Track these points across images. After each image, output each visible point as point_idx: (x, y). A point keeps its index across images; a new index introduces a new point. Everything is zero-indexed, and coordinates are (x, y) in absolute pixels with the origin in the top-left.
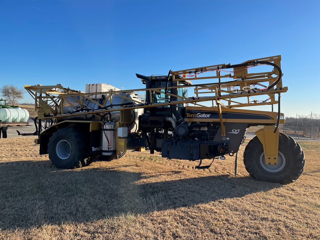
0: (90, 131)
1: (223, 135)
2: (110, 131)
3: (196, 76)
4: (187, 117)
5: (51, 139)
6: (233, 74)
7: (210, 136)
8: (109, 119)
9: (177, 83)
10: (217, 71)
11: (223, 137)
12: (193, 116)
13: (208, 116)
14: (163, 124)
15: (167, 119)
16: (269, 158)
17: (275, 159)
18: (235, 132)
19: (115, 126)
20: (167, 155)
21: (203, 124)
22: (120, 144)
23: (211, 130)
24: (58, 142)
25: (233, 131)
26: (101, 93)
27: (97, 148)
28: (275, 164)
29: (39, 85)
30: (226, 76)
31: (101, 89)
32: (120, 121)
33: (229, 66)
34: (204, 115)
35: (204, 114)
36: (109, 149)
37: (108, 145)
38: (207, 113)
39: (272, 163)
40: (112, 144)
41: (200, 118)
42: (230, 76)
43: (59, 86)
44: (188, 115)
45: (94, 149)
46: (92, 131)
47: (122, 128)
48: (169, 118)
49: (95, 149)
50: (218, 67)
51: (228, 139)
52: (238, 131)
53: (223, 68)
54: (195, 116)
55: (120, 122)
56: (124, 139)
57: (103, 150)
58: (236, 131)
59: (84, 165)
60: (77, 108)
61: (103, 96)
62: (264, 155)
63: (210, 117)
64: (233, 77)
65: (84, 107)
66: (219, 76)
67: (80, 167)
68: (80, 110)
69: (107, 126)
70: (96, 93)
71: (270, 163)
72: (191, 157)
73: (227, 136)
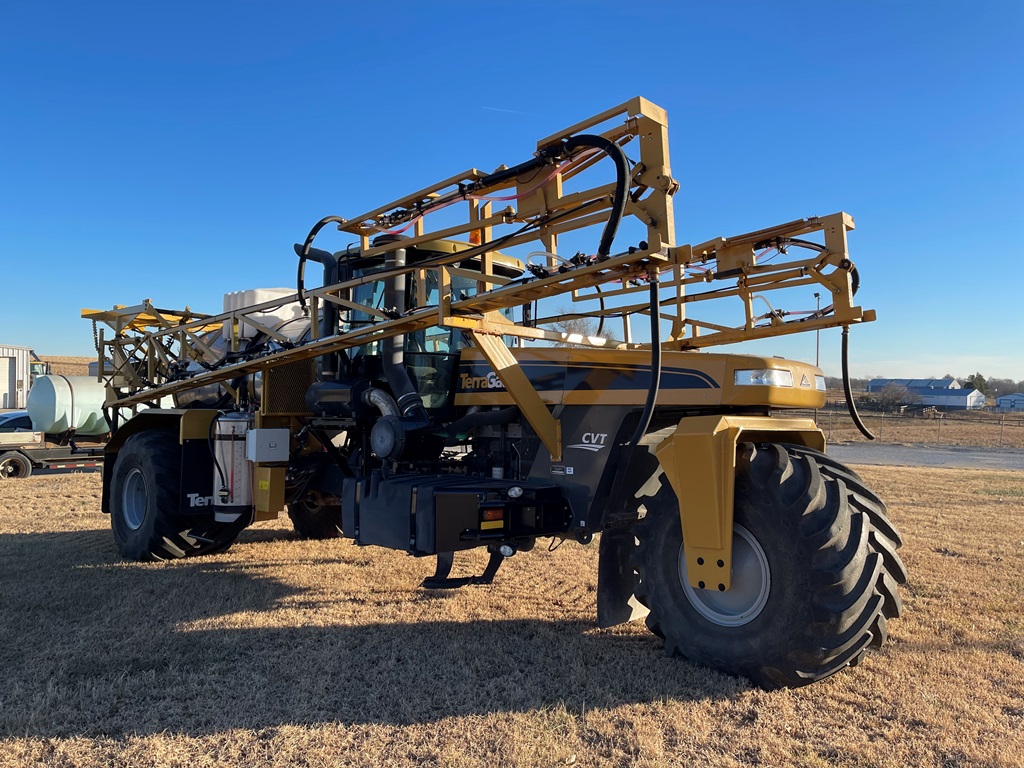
0: (181, 443)
1: (555, 456)
2: (230, 442)
4: (463, 387)
5: (116, 467)
6: (515, 208)
8: (237, 403)
11: (554, 463)
12: (475, 382)
15: (367, 397)
16: (701, 561)
17: (721, 564)
22: (260, 486)
24: (126, 475)
25: (584, 440)
28: (722, 587)
30: (496, 220)
32: (261, 408)
36: (223, 501)
37: (221, 487)
40: (236, 485)
41: (495, 390)
42: (508, 215)
43: (146, 305)
44: (465, 381)
45: (195, 500)
46: (184, 441)
47: (255, 430)
48: (372, 394)
50: (462, 186)
51: (570, 471)
52: (600, 438)
53: (472, 187)
54: (481, 382)
55: (260, 413)
56: (269, 469)
57: (216, 503)
58: (594, 441)
59: (191, 552)
64: (516, 217)
66: (478, 222)
69: (223, 427)
71: (702, 585)
72: (413, 542)
73: (565, 462)
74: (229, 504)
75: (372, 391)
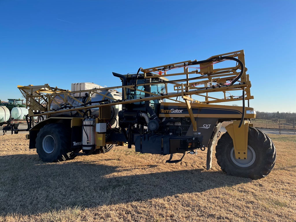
0: (71, 127)
1: (195, 130)
2: (89, 127)
3: (165, 73)
4: (162, 112)
5: (39, 135)
6: (199, 70)
7: (183, 131)
8: (89, 116)
9: (149, 80)
10: (184, 68)
11: (194, 132)
12: (167, 111)
13: (181, 111)
14: (137, 119)
15: (141, 115)
16: (239, 153)
17: (245, 153)
18: (206, 127)
19: (94, 121)
20: (140, 149)
21: (176, 119)
22: (99, 139)
23: (185, 125)
24: (44, 137)
25: (204, 126)
26: (84, 91)
27: (78, 143)
28: (245, 158)
29: (30, 85)
30: (193, 72)
31: (84, 88)
32: (99, 117)
33: (195, 63)
34: (177, 111)
35: (177, 109)
36: (88, 144)
37: (87, 140)
38: (179, 108)
39: (242, 158)
40: (91, 139)
41: (174, 113)
42: (197, 72)
43: (47, 86)
44: (162, 111)
45: (75, 144)
46: (73, 126)
47: (99, 123)
48: (142, 114)
49: (77, 144)
50: (185, 64)
51: (199, 133)
52: (209, 125)
53: (189, 65)
54: (168, 111)
55: (98, 119)
56: (102, 134)
57: (83, 144)
59: (67, 159)
60: (62, 106)
61: (86, 94)
62: (234, 150)
63: (183, 113)
64: (199, 73)
65: (67, 105)
66: (186, 72)
67: (63, 161)
68: (63, 107)
69: (86, 122)
70: (81, 91)
71: (239, 158)
72: (162, 152)
73: (198, 131)
74: (89, 144)
75: (142, 113)
